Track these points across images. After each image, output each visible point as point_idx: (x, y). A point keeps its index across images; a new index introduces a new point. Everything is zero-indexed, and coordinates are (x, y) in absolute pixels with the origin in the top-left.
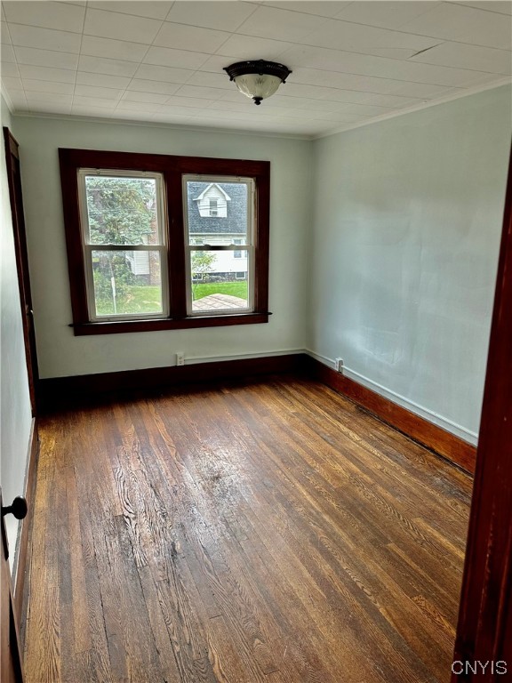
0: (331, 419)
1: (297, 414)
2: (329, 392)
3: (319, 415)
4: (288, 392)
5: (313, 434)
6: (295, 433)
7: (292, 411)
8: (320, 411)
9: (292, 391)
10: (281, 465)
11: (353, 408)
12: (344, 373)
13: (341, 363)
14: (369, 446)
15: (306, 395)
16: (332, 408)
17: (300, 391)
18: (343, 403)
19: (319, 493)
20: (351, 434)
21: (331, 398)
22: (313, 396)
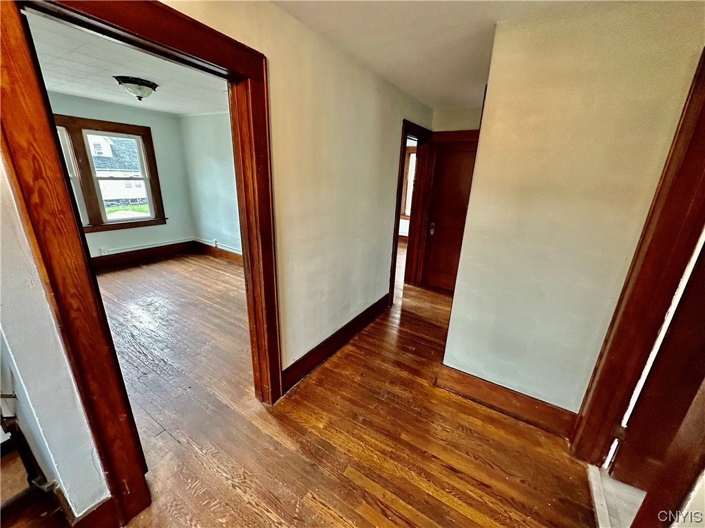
0: (214, 270)
1: (195, 270)
2: (212, 258)
3: (207, 269)
4: (187, 261)
5: (205, 277)
6: (194, 278)
7: (190, 269)
8: (208, 267)
9: (189, 261)
10: (188, 292)
11: (226, 263)
12: (219, 247)
13: (216, 242)
14: (234, 277)
15: (198, 261)
16: (214, 265)
17: (195, 260)
18: (220, 262)
19: (211, 298)
20: (225, 274)
21: (213, 261)
22: (202, 261)
